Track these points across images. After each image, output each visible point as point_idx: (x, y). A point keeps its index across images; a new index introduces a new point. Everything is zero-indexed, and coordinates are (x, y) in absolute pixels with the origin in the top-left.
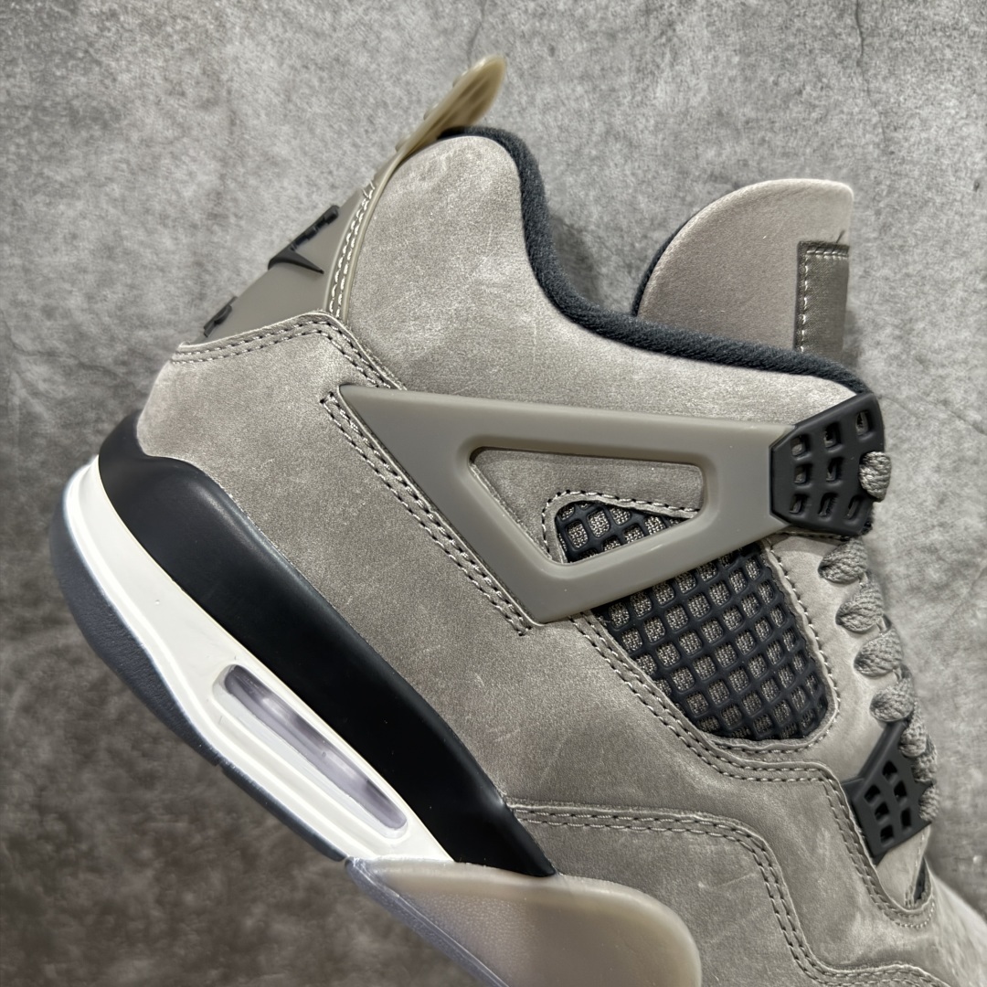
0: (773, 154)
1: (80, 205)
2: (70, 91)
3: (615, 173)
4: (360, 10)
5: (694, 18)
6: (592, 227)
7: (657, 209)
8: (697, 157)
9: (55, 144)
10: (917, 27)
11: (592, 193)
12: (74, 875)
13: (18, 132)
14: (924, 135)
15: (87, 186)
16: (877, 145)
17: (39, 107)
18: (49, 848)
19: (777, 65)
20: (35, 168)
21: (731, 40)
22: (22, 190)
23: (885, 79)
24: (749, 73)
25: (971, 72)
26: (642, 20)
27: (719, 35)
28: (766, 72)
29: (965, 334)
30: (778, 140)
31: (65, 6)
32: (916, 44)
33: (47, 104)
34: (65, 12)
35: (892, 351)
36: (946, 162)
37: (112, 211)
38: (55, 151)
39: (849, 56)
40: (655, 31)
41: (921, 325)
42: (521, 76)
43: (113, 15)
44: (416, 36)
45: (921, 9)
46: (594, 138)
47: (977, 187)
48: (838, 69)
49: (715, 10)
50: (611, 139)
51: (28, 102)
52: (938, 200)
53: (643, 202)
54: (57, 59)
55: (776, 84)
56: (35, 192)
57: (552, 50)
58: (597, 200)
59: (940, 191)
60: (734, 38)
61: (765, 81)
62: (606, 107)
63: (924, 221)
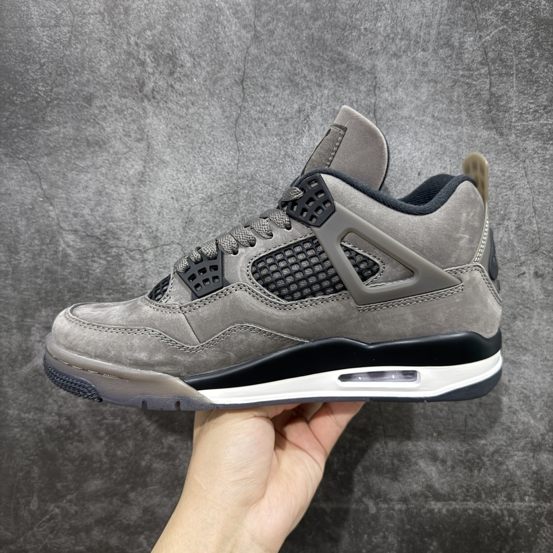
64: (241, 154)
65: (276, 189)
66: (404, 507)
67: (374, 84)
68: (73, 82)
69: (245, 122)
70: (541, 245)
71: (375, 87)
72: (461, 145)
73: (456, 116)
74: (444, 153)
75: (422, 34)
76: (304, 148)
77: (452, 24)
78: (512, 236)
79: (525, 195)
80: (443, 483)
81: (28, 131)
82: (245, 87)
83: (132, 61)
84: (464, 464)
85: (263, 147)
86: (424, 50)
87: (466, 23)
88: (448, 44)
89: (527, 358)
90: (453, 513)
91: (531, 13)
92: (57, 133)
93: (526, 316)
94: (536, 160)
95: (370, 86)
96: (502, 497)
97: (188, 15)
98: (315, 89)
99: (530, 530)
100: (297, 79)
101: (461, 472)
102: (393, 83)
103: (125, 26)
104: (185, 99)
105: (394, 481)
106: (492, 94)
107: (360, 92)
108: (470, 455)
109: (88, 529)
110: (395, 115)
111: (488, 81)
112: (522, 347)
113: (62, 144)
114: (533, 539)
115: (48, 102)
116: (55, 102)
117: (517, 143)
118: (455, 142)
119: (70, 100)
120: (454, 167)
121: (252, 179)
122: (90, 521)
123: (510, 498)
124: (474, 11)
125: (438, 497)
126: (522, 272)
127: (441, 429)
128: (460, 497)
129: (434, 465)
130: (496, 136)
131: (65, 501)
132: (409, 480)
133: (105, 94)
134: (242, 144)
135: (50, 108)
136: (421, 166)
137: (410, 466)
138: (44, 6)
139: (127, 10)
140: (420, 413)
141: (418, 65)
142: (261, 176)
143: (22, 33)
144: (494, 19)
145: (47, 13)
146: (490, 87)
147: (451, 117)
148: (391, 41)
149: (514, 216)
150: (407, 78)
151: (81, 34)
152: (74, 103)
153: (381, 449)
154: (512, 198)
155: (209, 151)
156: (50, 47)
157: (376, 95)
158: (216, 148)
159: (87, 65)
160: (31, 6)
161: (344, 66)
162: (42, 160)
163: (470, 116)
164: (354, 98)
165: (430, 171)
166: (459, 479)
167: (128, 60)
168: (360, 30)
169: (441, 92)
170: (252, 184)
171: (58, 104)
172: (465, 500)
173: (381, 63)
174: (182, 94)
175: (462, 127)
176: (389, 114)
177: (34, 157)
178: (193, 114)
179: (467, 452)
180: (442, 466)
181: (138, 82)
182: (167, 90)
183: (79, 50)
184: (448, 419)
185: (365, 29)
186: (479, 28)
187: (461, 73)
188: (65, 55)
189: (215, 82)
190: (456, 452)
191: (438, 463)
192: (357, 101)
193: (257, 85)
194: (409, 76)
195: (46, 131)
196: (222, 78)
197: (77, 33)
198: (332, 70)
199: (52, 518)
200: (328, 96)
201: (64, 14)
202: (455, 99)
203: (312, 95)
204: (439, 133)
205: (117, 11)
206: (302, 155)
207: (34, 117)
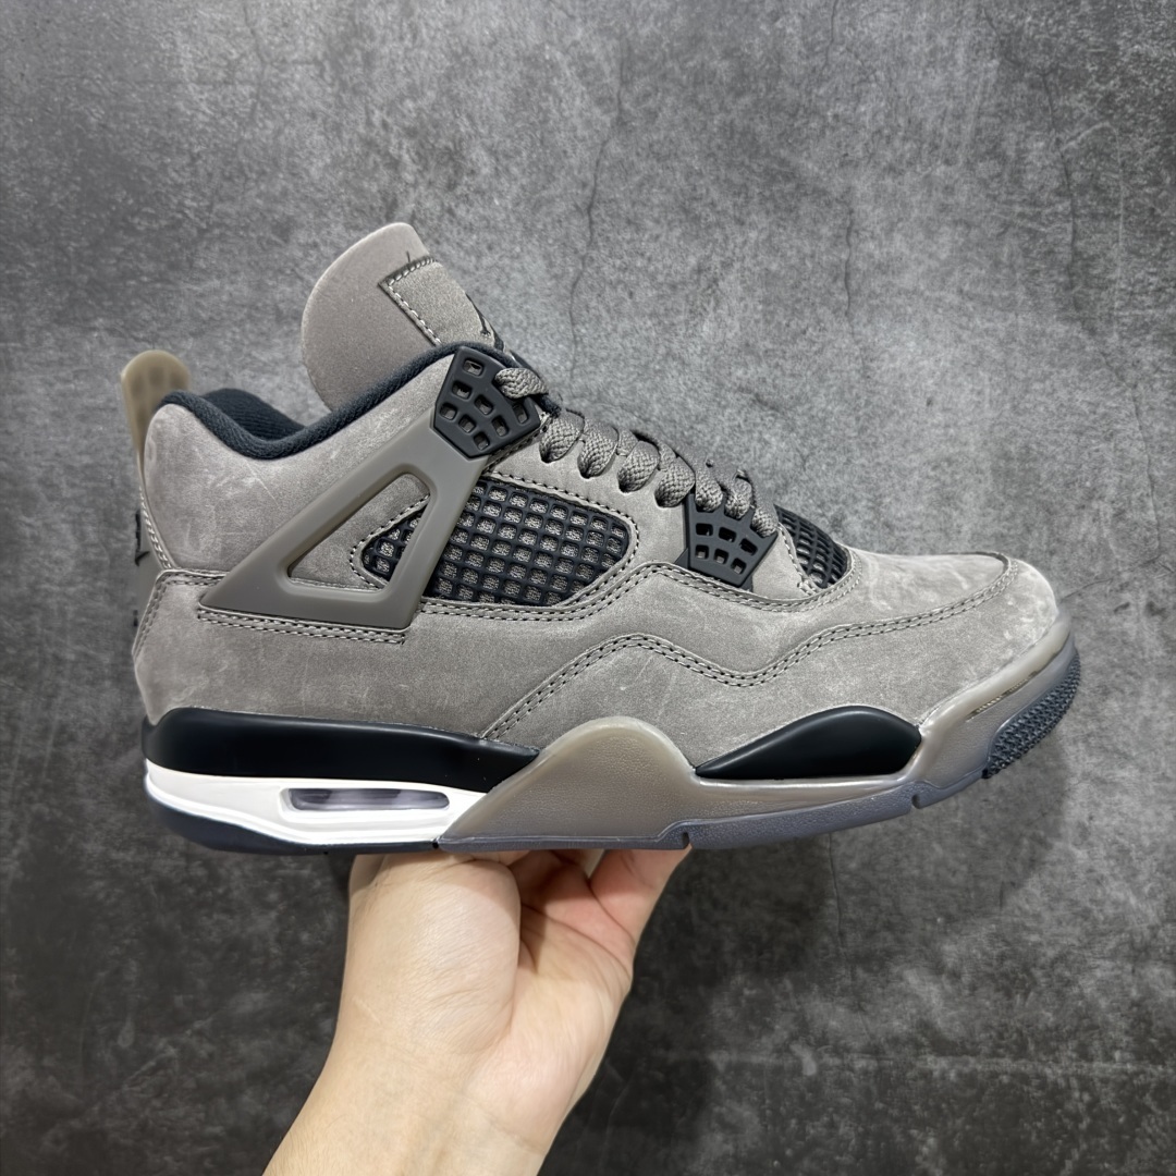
0: (784, 374)
1: (277, 380)
2: (278, 297)
3: (672, 382)
4: (497, 257)
5: (732, 278)
6: (654, 419)
7: (701, 409)
8: (730, 374)
9: (263, 334)
10: (887, 290)
11: (655, 395)
12: (209, 916)
13: (235, 323)
14: (892, 366)
15: (284, 366)
16: (858, 371)
17: (253, 306)
18: (191, 891)
19: (789, 312)
20: (245, 350)
21: (757, 294)
22: (234, 366)
23: (865, 326)
24: (769, 317)
25: (925, 322)
26: (695, 277)
27: (749, 290)
28: (781, 317)
29: (920, 508)
30: (788, 365)
31: (280, 236)
32: (888, 302)
33: (260, 305)
34: (279, 241)
35: (867, 518)
36: (907, 385)
37: (302, 386)
38: (262, 339)
39: (840, 309)
40: (704, 284)
41: (887, 500)
42: (608, 311)
43: (315, 245)
44: (535, 278)
45: (891, 279)
46: (658, 357)
47: (929, 403)
48: (831, 317)
49: (747, 273)
50: (670, 359)
51: (245, 302)
52: (901, 412)
53: (691, 404)
54: (270, 274)
55: (788, 325)
56: (244, 368)
57: (631, 295)
58: (658, 401)
59: (903, 405)
60: (759, 292)
61: (780, 323)
62: (667, 336)
63: (890, 426)
64: (579, 349)
65: (646, 421)
66: (873, 1065)
67: (848, 223)
68: (253, 193)
69: (592, 287)
70: (1161, 550)
71: (849, 230)
72: (1013, 350)
73: (1006, 294)
74: (979, 363)
75: (945, 130)
76: (705, 343)
77: (1005, 114)
78: (1106, 532)
79: (1136, 451)
80: (952, 1019)
81: (158, 285)
82: (595, 219)
83: (374, 157)
84: (995, 981)
85: (623, 337)
86: (947, 162)
87: (1031, 114)
88: (995, 153)
89: (1126, 774)
90: (969, 1080)
91: (1158, 100)
92: (216, 291)
93: (1128, 690)
94: (1157, 385)
95: (840, 227)
96: (1068, 1051)
97: (489, 73)
98: (731, 228)
99: (1121, 1120)
100: (698, 208)
101: (988, 998)
102: (884, 224)
103: (364, 88)
104: (475, 237)
105: (855, 1011)
106: (1076, 254)
107: (820, 238)
108: (1008, 963)
109: (233, 1092)
110: (887, 286)
111: (1069, 227)
112: (1117, 751)
113: (225, 315)
114: (1127, 1137)
115: (201, 232)
116: (217, 231)
117: (1122, 351)
118: (1001, 343)
119: (246, 228)
120: (999, 391)
121: (600, 399)
122: (237, 1074)
123: (1084, 1054)
124: (1048, 92)
125: (941, 1046)
126: (1123, 603)
127: (953, 909)
128: (985, 1049)
129: (935, 982)
130: (1080, 336)
131: (189, 1032)
132: (886, 1010)
133: (317, 221)
134: (583, 331)
135: (205, 243)
136: (934, 388)
137: (888, 982)
138: (206, 44)
139: (369, 59)
140: (913, 877)
141: (934, 192)
142: (617, 395)
143: (158, 94)
144: (1086, 108)
145: (211, 55)
146: (1074, 240)
147: (995, 294)
148: (884, 141)
149: (1111, 492)
150: (913, 215)
151: (276, 101)
152: (253, 235)
153: (832, 946)
154: (1109, 457)
155: (517, 342)
156: (213, 122)
157: (849, 245)
158: (532, 335)
159: (283, 162)
160: (179, 41)
161: (789, 187)
162: (183, 344)
163: (1032, 293)
164: (807, 250)
165: (951, 397)
166: (985, 1012)
167: (367, 155)
168: (824, 118)
169: (978, 245)
170: (600, 408)
171: (222, 235)
172: (994, 1054)
173: (863, 185)
174: (470, 229)
175: (1017, 315)
176: (876, 284)
177: (167, 339)
178: (490, 268)
179: (1002, 958)
180: (952, 983)
181: (384, 199)
182: (440, 218)
183: (269, 132)
184: (967, 890)
185: (836, 116)
186: (1057, 124)
187: (1018, 209)
188: (241, 140)
189: (536, 207)
190: (979, 956)
191: (944, 977)
192: (812, 256)
193: (619, 216)
194: (916, 211)
195: (195, 288)
196: (551, 201)
197: (268, 99)
198: (767, 193)
199: (161, 1066)
200: (757, 243)
201: (244, 61)
202: (1004, 259)
203: (726, 239)
204: (971, 325)
205: (350, 59)
206: (701, 356)
207: (173, 258)
